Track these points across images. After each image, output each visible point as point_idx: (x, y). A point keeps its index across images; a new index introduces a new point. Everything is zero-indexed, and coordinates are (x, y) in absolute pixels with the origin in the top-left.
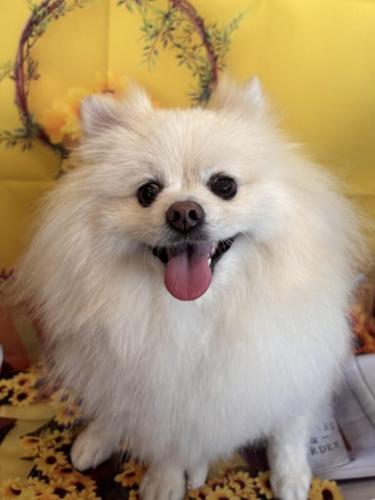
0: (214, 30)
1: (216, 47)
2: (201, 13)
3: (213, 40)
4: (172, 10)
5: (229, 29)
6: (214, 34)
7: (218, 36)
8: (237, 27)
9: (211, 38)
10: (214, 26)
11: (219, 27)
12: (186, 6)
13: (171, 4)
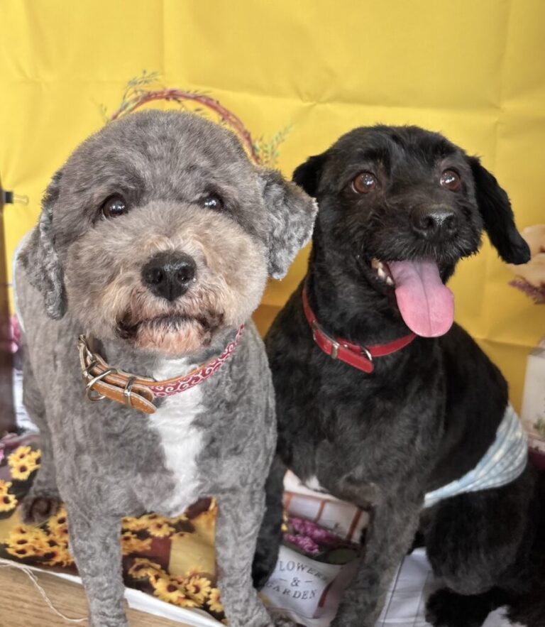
0: (261, 143)
1: (265, 160)
2: (247, 127)
3: (260, 153)
4: (222, 123)
5: (275, 143)
6: (261, 147)
7: (265, 149)
8: (283, 140)
9: (257, 150)
10: (261, 140)
11: (266, 140)
12: (234, 120)
13: (221, 118)
